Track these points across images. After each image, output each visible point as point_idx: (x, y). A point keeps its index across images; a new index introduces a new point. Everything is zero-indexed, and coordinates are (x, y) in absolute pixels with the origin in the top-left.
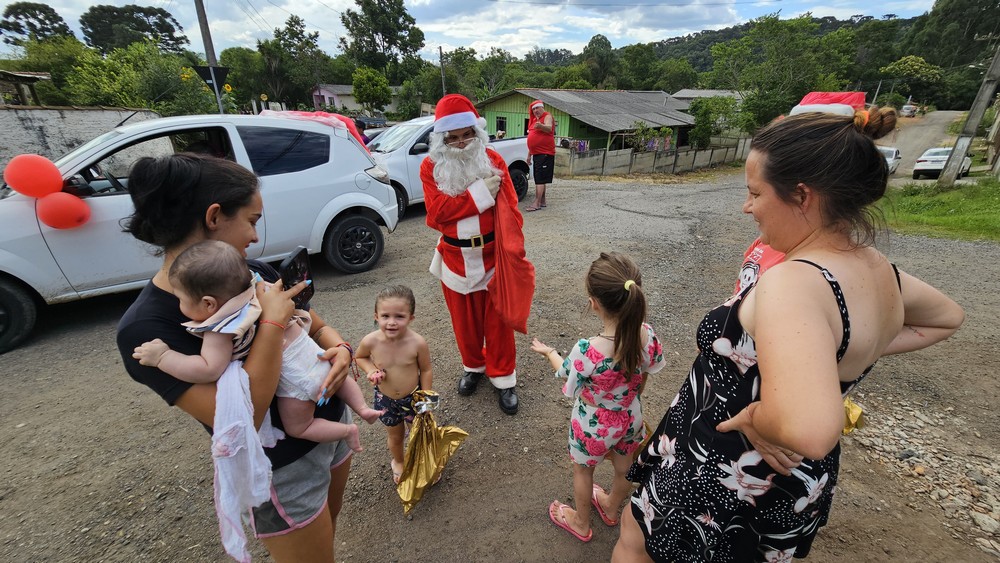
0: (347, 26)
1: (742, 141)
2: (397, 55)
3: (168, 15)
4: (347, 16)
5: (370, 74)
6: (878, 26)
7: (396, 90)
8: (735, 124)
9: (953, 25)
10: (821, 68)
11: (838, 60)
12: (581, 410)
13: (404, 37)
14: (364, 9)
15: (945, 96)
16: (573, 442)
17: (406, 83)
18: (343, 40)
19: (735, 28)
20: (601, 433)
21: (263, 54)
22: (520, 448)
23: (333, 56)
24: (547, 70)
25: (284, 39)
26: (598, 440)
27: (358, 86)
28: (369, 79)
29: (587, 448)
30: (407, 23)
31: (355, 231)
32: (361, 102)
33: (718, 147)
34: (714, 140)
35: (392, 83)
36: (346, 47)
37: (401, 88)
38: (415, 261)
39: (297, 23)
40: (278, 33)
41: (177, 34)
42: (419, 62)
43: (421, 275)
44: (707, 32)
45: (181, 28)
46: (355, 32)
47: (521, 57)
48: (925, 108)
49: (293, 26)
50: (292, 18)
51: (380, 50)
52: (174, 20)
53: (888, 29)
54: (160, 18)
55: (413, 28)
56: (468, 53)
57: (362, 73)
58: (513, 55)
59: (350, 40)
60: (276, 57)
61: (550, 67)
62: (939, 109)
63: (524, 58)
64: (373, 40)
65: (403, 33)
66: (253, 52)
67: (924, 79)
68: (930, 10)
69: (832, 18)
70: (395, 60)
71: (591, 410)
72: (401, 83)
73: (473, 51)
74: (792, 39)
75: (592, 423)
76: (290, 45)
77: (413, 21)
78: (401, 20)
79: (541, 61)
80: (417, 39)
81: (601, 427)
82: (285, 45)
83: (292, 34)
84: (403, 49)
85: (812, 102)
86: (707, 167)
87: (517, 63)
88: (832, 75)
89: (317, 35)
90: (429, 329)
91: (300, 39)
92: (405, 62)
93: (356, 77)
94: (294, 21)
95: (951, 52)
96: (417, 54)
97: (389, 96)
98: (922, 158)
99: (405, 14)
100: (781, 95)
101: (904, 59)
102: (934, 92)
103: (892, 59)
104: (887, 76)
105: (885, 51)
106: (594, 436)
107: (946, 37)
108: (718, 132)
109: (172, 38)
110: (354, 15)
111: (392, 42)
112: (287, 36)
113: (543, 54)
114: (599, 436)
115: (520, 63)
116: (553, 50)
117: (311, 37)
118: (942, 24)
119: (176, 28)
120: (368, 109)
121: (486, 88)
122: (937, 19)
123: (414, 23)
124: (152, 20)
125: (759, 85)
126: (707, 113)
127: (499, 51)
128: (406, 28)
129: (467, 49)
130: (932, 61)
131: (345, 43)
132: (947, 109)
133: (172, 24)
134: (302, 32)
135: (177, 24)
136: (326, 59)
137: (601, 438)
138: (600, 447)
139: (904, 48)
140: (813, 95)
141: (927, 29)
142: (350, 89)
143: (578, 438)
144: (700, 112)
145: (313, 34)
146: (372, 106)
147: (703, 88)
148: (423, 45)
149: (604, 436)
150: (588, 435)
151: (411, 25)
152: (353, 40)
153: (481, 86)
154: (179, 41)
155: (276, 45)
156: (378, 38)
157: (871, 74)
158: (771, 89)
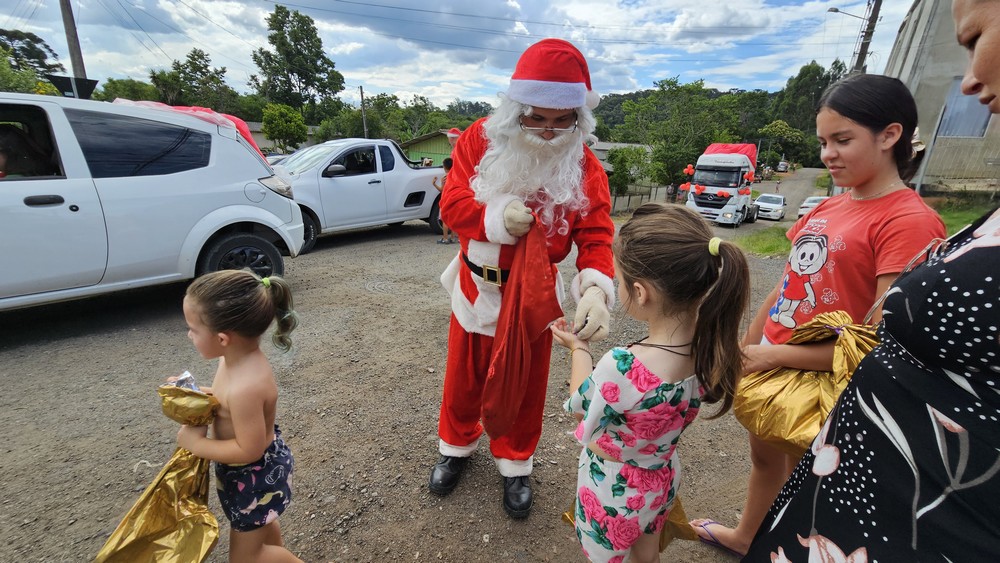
0: (259, 64)
1: (654, 190)
2: (314, 96)
3: (40, 41)
4: (259, 55)
5: (283, 110)
6: (752, 96)
7: (313, 130)
8: (647, 173)
9: (803, 98)
10: (717, 125)
11: (729, 118)
12: (595, 471)
13: (322, 79)
14: (278, 49)
15: (807, 156)
16: (584, 526)
17: (324, 123)
18: (253, 78)
19: (637, 93)
20: (634, 505)
21: (158, 85)
22: (477, 537)
23: (241, 94)
24: (469, 119)
25: (184, 72)
26: (628, 517)
27: (270, 122)
28: (282, 115)
29: (610, 536)
30: (326, 66)
31: (243, 252)
32: (272, 138)
33: (634, 194)
34: (631, 188)
35: (308, 122)
36: (258, 84)
37: (318, 128)
38: (326, 292)
39: (201, 56)
40: (177, 66)
41: (50, 61)
42: (339, 104)
43: (334, 307)
44: (614, 95)
45: (55, 55)
46: (268, 70)
47: (444, 107)
48: (795, 165)
49: (195, 59)
50: (195, 52)
51: (296, 90)
52: (47, 47)
53: (759, 99)
54: (28, 44)
55: (332, 71)
56: (390, 99)
57: (273, 109)
58: (435, 105)
59: (262, 79)
60: (173, 90)
61: (472, 117)
62: (805, 167)
63: (446, 109)
64: (289, 81)
65: (322, 76)
66: (146, 85)
67: (790, 140)
68: (786, 87)
69: (715, 90)
70: (313, 101)
71: (611, 469)
72: (318, 122)
73: (395, 98)
74: (691, 100)
75: (618, 490)
76: (192, 79)
77: (332, 65)
78: (319, 63)
79: (463, 112)
80: (337, 82)
81: (630, 493)
82: (185, 79)
83: (194, 68)
84: (322, 89)
85: (715, 152)
86: (626, 212)
87: (439, 113)
88: (725, 132)
89: (224, 71)
90: (342, 374)
91: (203, 73)
92: (323, 103)
93: (267, 112)
94: (197, 55)
95: (806, 118)
96: (336, 96)
97: (305, 134)
98: (804, 204)
99: (324, 58)
100: (685, 148)
101: (774, 122)
102: (799, 152)
103: (766, 122)
104: (764, 135)
105: (760, 115)
106: (622, 512)
107: (801, 107)
108: (633, 181)
109: (42, 65)
110: (267, 55)
111: (309, 82)
112: (188, 70)
113: (465, 106)
114: (630, 510)
115: (443, 112)
116: (474, 103)
117: (217, 72)
118: (795, 97)
119: (49, 54)
120: (280, 147)
121: (409, 131)
122: (792, 92)
123: (333, 67)
124: (17, 44)
125: (665, 138)
126: (623, 161)
127: (421, 98)
128: (324, 71)
129: (390, 96)
130: (793, 126)
131: (256, 80)
132: (811, 167)
133: (44, 50)
134: (206, 66)
135: (51, 51)
136: (234, 95)
137: (634, 514)
138: (630, 529)
139: (774, 113)
140: (715, 146)
141: (786, 100)
142: (260, 126)
143: (592, 519)
144: (618, 160)
145: (219, 69)
146: (285, 143)
147: (616, 141)
148: (343, 88)
149: (638, 508)
150: (613, 512)
151: (330, 68)
152: (265, 79)
153: (404, 129)
154: (51, 68)
155: (175, 77)
156: (294, 79)
157: (752, 134)
158: (676, 142)
